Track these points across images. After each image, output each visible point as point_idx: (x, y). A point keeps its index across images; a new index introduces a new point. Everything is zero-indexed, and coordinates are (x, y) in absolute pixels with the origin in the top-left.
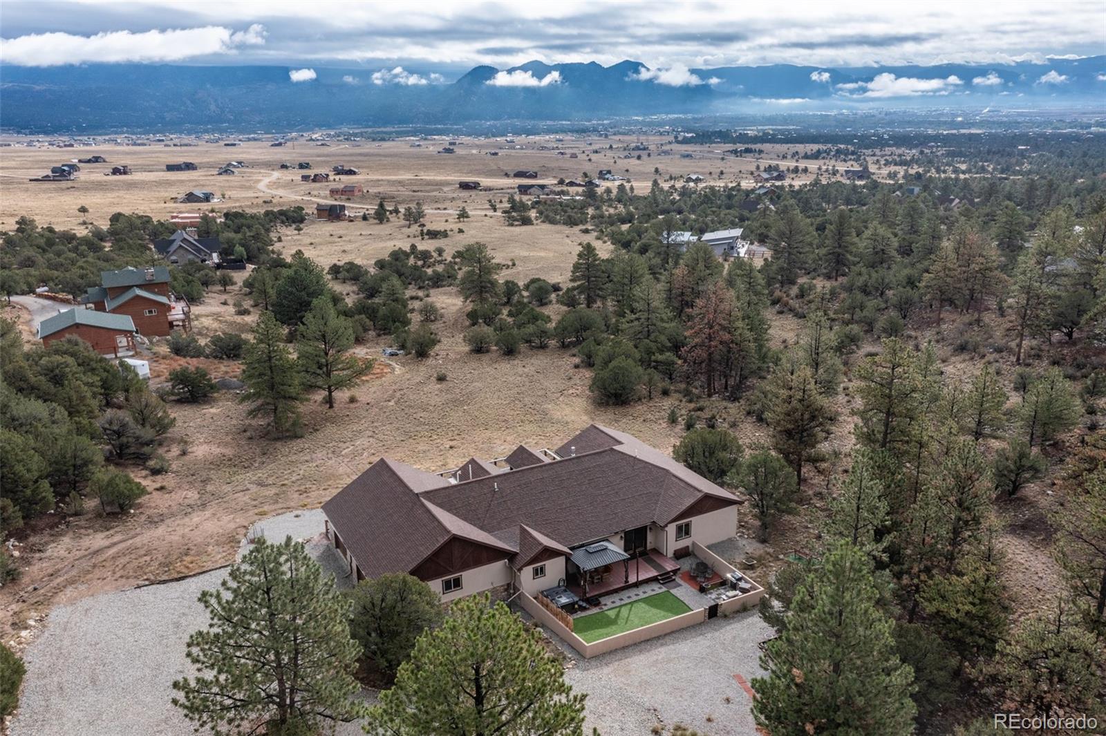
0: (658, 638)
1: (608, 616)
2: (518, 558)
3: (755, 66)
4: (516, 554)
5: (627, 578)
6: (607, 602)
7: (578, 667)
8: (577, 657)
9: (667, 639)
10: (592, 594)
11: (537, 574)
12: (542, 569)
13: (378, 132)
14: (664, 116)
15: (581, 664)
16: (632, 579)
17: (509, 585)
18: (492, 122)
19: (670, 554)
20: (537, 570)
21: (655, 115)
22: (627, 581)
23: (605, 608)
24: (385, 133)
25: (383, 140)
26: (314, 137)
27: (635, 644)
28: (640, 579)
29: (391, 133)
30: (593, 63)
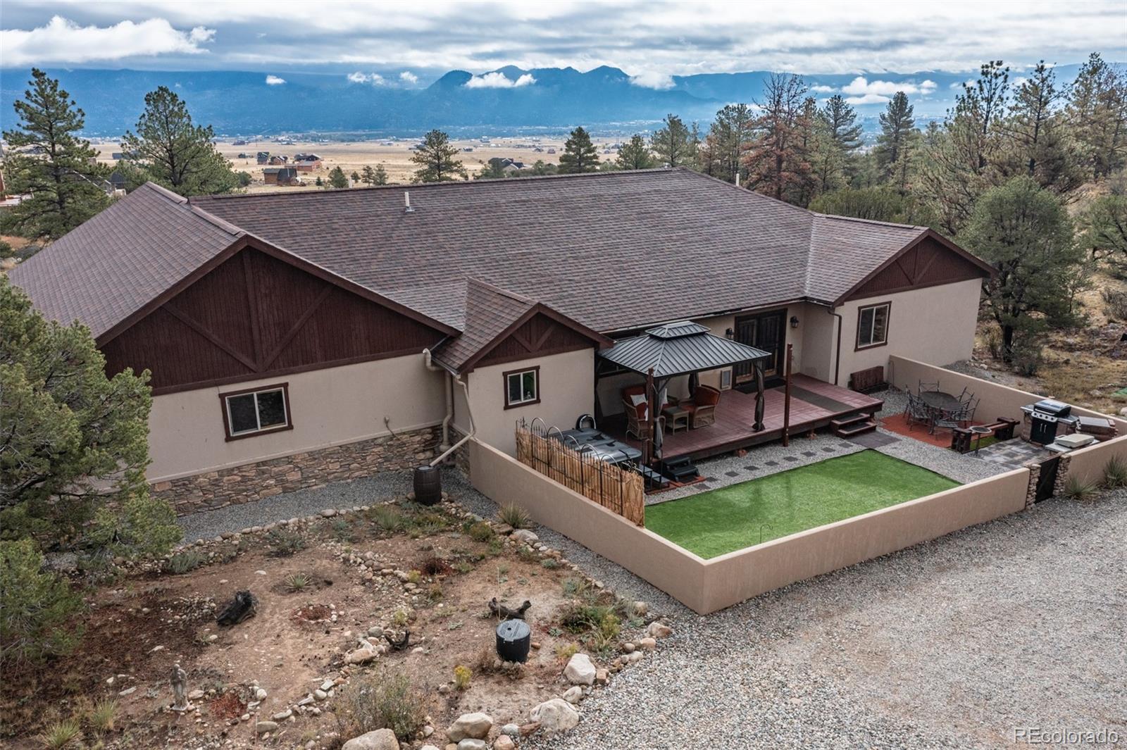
0: (917, 549)
1: (728, 504)
2: (463, 343)
3: (733, 73)
4: (458, 334)
5: (759, 416)
6: (717, 475)
7: (677, 645)
8: (666, 610)
9: (945, 552)
10: (671, 454)
11: (516, 396)
12: (528, 378)
13: (348, 135)
14: (643, 122)
15: (686, 634)
16: (773, 422)
17: (436, 430)
18: (466, 128)
19: (844, 378)
20: (515, 381)
21: (633, 120)
22: (758, 427)
23: (713, 486)
24: (355, 135)
25: (353, 141)
26: (280, 139)
27: (851, 568)
28: (792, 423)
29: (360, 136)
30: (569, 69)
